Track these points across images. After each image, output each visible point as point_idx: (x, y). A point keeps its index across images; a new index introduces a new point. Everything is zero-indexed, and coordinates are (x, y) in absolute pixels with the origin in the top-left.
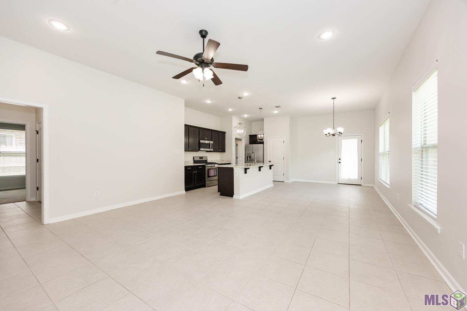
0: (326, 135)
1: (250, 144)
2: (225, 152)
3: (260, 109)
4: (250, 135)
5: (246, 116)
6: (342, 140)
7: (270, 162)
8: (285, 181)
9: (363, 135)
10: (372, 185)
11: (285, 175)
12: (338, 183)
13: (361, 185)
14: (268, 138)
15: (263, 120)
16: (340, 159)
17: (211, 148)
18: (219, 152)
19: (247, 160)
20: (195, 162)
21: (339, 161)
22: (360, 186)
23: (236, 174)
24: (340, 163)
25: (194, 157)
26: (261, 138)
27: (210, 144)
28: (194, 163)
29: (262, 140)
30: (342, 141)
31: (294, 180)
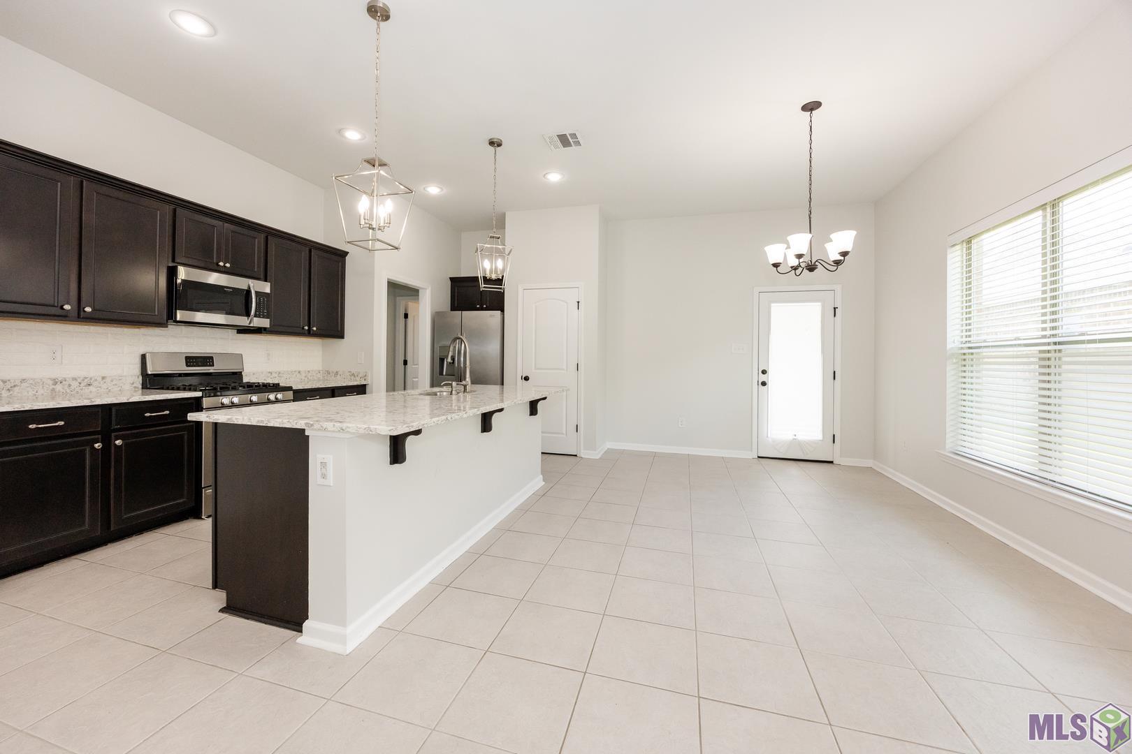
0: (776, 265)
1: (453, 308)
2: (342, 337)
3: (492, 143)
4: (451, 279)
5: (433, 190)
6: (772, 305)
7: (526, 379)
8: (584, 454)
9: (838, 288)
10: (869, 463)
11: (581, 428)
12: (759, 457)
13: (832, 462)
14: (520, 289)
15: (501, 223)
16: (764, 372)
17: (255, 316)
18: (310, 334)
19: (441, 373)
20: (151, 381)
21: (763, 378)
22: (831, 465)
23: (324, 476)
24: (764, 384)
25: (143, 357)
26: (494, 277)
27: (248, 292)
28: (144, 387)
29: (499, 281)
30: (772, 308)
31: (610, 445)
